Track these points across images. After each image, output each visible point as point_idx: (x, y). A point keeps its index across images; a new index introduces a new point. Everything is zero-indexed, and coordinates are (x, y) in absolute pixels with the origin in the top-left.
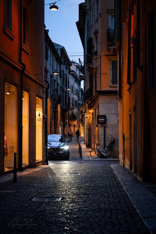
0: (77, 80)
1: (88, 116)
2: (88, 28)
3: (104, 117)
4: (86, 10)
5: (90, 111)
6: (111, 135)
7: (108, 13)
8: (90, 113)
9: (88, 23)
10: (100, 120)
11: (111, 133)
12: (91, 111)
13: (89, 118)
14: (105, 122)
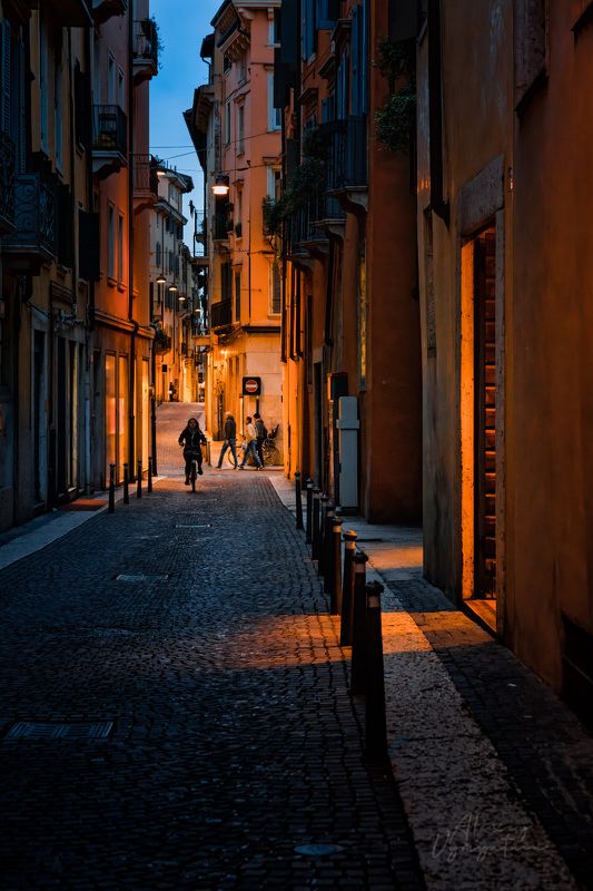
0: (171, 224)
1: (217, 364)
2: (217, 148)
3: (258, 380)
4: (213, 103)
5: (222, 352)
6: (271, 418)
7: (266, 164)
8: (221, 357)
9: (216, 137)
10: (247, 386)
11: (270, 414)
12: (225, 353)
13: (219, 368)
14: (258, 392)
